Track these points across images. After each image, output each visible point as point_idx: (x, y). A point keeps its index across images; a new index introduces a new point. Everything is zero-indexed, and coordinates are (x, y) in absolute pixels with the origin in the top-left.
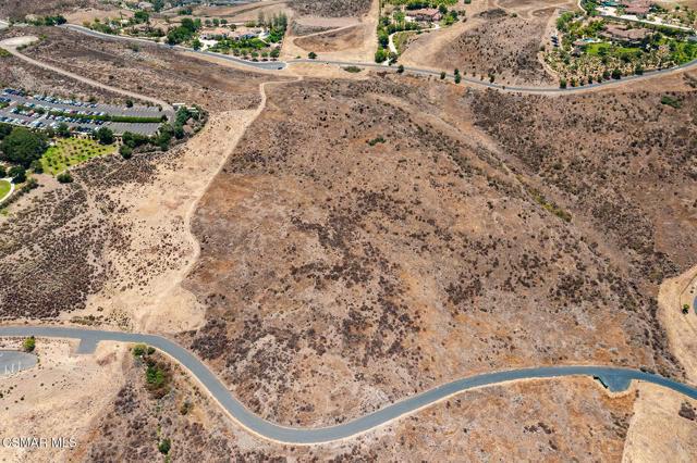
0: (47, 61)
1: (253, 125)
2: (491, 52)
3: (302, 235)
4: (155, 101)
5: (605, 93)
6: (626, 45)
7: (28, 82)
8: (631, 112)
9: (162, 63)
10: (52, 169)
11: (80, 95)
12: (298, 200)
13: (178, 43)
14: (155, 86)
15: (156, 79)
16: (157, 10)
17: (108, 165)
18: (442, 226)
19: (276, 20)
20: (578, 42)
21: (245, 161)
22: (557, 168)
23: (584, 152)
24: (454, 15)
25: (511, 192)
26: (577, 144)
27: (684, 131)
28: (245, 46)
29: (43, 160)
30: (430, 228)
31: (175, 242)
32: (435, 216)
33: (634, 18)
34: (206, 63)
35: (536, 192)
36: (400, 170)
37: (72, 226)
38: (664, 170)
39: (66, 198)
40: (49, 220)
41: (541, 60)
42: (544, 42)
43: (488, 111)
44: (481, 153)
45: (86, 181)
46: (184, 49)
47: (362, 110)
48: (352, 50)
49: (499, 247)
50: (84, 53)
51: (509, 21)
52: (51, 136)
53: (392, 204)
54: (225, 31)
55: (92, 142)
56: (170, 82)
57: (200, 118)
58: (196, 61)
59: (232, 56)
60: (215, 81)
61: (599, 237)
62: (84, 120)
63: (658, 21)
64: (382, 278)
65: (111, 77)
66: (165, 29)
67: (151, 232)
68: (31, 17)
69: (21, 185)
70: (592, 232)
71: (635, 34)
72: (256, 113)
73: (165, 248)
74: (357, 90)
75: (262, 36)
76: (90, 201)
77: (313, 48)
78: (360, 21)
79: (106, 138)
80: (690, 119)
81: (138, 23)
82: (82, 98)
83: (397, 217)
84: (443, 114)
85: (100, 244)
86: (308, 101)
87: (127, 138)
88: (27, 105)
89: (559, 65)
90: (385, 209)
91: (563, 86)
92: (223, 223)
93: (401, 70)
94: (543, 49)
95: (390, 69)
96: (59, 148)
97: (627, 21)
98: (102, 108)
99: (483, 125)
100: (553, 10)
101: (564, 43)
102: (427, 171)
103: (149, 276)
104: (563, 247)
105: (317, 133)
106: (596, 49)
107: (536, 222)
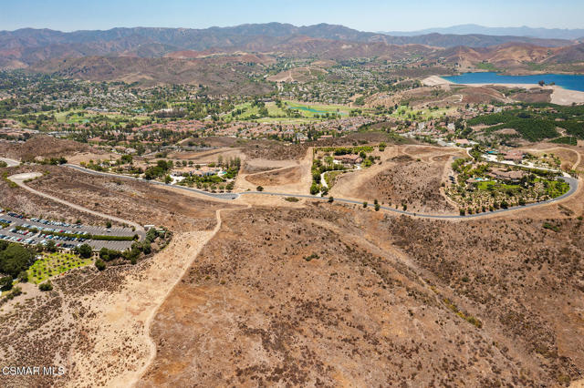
0: (47, 192)
1: (209, 243)
2: (403, 187)
3: (247, 339)
4: (130, 223)
5: (496, 219)
6: (508, 183)
7: (28, 207)
8: (520, 235)
9: (139, 194)
10: (36, 279)
11: (70, 218)
12: (244, 307)
13: (154, 178)
14: (131, 211)
15: (133, 206)
16: (139, 154)
17: (84, 276)
18: (370, 331)
19: (232, 161)
20: (470, 180)
21: (201, 273)
22: (465, 280)
23: (486, 267)
24: (372, 159)
25: (428, 301)
26: (480, 261)
27: (566, 250)
28: (206, 181)
29: (30, 272)
30: (360, 333)
31: (134, 344)
32: (364, 322)
33: (511, 163)
34: (174, 194)
35: (449, 301)
36: (332, 282)
37: (45, 330)
38: (555, 283)
39: (44, 304)
40: (26, 324)
41: (443, 194)
42: (443, 180)
43: (403, 233)
44: (400, 268)
45: (63, 289)
46: (158, 183)
47: (299, 232)
48: (291, 185)
49: (421, 350)
50: (77, 186)
51: (414, 164)
52: (40, 251)
53: (326, 311)
54: (191, 169)
55: (74, 257)
56: (144, 209)
57: (166, 237)
58: (166, 192)
59: (195, 188)
60: (181, 208)
61: (508, 343)
62: (70, 238)
63: (531, 165)
64: (318, 379)
65: (97, 204)
66: (144, 168)
67: (115, 335)
68: (39, 158)
69: (7, 292)
70: (502, 337)
71: (515, 175)
72: (212, 233)
73: (126, 350)
74: (295, 216)
75: (220, 174)
76: (65, 307)
77: (260, 183)
78: (298, 163)
79: (85, 253)
80: (570, 241)
81: (123, 163)
82: (70, 220)
83: (330, 323)
84: (367, 235)
85: (67, 347)
86: (255, 224)
87: (103, 253)
88: (24, 226)
89: (458, 197)
90: (320, 316)
91: (462, 213)
92: (179, 327)
93: (331, 200)
94: (443, 185)
95: (322, 200)
96: (46, 261)
97: (507, 166)
98: (86, 229)
99: (400, 244)
100: (448, 157)
101: (459, 181)
102: (355, 283)
103: (107, 377)
104: (478, 351)
105: (262, 251)
106: (485, 185)
107: (451, 327)
